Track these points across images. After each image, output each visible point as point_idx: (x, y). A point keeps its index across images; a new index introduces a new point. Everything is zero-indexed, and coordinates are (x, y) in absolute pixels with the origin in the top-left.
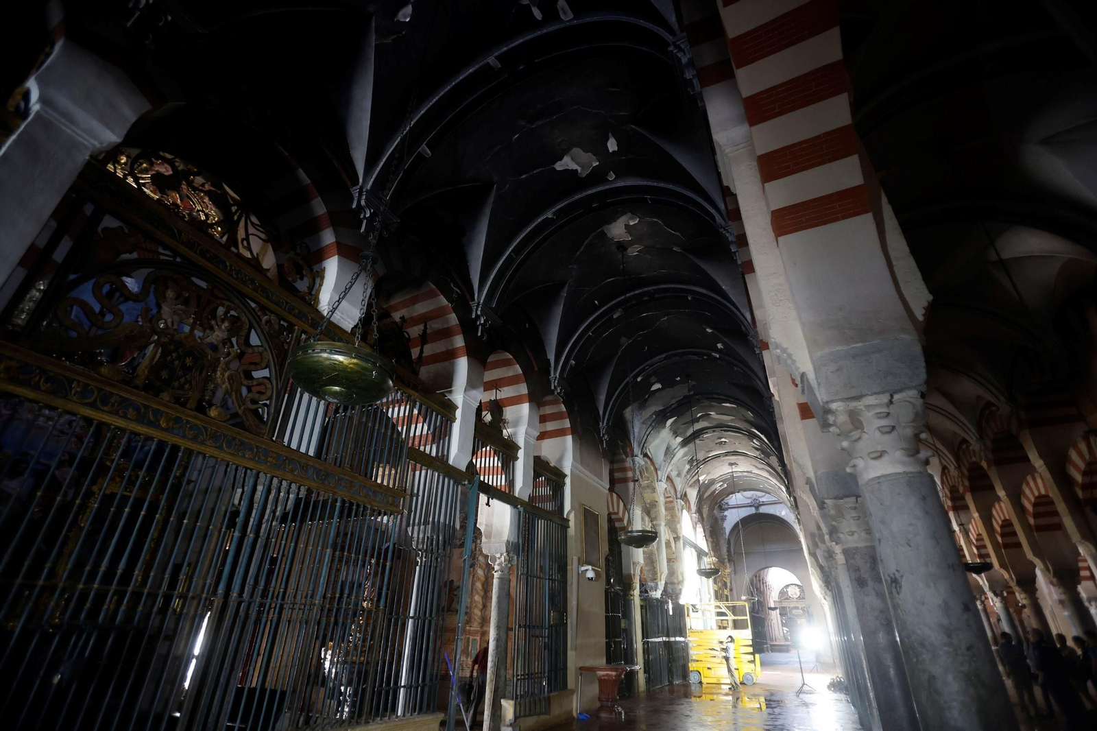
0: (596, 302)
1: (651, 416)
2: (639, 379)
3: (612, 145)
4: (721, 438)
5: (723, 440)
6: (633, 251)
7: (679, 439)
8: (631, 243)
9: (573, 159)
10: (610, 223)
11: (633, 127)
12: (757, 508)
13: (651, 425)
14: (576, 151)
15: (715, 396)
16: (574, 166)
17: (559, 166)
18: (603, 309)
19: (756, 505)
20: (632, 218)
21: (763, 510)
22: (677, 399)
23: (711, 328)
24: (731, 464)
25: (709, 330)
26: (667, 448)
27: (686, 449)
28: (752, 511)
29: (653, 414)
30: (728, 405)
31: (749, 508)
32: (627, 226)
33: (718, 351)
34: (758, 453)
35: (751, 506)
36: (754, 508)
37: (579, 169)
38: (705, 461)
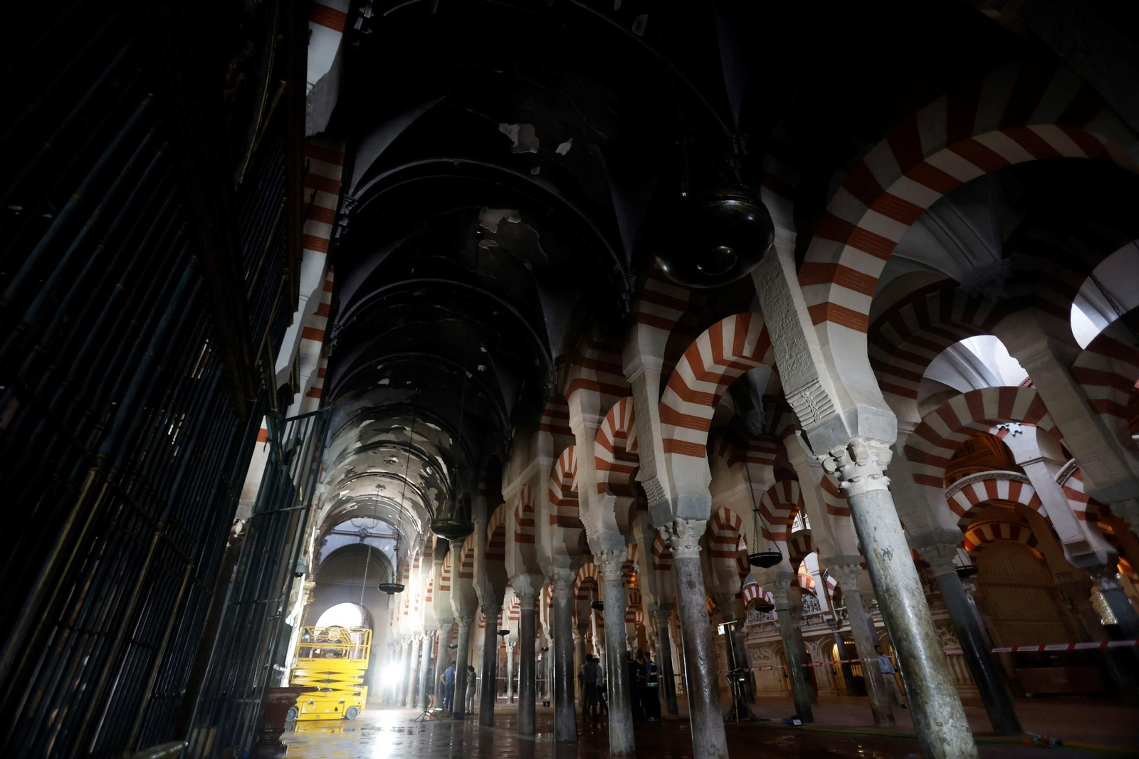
0: (413, 270)
1: (357, 410)
2: (379, 367)
3: (564, 148)
4: (393, 456)
5: (395, 459)
6: (485, 245)
7: (359, 445)
8: (491, 236)
9: (520, 132)
10: (491, 207)
11: (598, 150)
12: (362, 538)
13: (352, 419)
14: (530, 129)
15: (428, 413)
16: (514, 138)
17: (503, 128)
18: (414, 280)
19: (363, 535)
20: (515, 217)
21: (367, 541)
22: (389, 403)
23: (487, 348)
24: (379, 486)
25: (483, 350)
26: (344, 450)
27: (355, 457)
28: (357, 540)
29: (360, 409)
30: (432, 426)
31: (353, 537)
32: (504, 221)
33: (474, 371)
34: (420, 481)
35: (357, 535)
36: (358, 538)
37: (516, 144)
38: (360, 476)
